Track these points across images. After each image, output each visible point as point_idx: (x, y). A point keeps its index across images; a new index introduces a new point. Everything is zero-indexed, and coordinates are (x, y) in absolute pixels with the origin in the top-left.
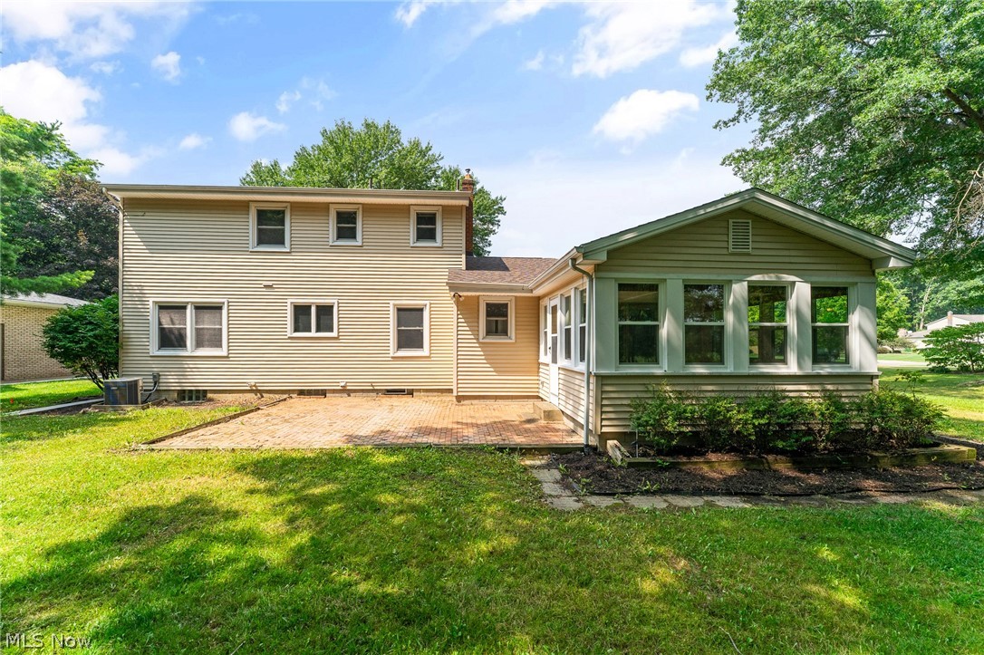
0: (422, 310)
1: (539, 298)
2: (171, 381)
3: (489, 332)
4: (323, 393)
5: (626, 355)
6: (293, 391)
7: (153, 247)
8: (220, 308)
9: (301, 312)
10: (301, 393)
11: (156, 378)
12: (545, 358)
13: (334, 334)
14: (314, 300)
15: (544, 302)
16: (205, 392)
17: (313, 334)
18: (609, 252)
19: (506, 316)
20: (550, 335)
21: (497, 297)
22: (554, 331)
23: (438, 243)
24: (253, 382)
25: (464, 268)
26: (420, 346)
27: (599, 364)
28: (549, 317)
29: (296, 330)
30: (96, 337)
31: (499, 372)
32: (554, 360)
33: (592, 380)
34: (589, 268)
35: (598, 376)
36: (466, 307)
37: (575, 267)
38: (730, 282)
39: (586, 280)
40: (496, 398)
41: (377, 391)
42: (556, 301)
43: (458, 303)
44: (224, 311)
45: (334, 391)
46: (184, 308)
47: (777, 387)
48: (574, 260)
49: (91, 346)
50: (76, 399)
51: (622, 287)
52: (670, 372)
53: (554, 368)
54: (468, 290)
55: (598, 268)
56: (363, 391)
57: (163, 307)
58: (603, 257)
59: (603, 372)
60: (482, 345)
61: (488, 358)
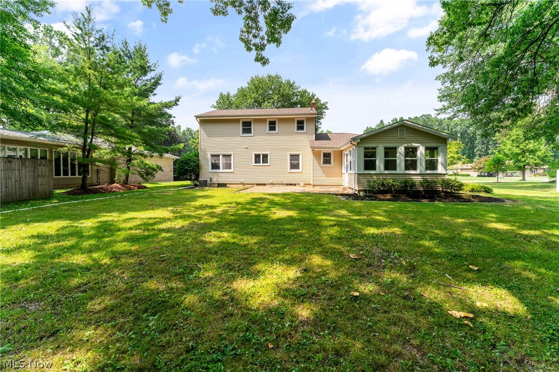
0: (299, 155)
1: (342, 151)
2: (215, 180)
3: (324, 163)
4: (265, 185)
5: (366, 168)
6: (255, 184)
7: (209, 135)
8: (231, 156)
9: (257, 157)
10: (257, 184)
11: (211, 179)
12: (344, 171)
13: (269, 164)
14: (261, 153)
15: (343, 152)
16: (226, 184)
17: (261, 164)
18: (361, 139)
19: (330, 157)
20: (346, 163)
21: (327, 151)
22: (347, 162)
23: (305, 131)
24: (242, 181)
25: (314, 139)
26: (298, 168)
27: (358, 171)
28: (345, 157)
29: (256, 163)
30: (195, 165)
31: (327, 176)
32: (347, 172)
33: (356, 175)
34: (355, 143)
35: (357, 174)
36: (316, 154)
37: (351, 143)
38: (398, 146)
39: (355, 147)
40: (327, 185)
41: (283, 184)
42: (347, 152)
43: (313, 153)
44: (232, 157)
45: (269, 184)
46: (219, 156)
47: (412, 177)
48: (351, 141)
49: (193, 169)
50: (185, 186)
51: (365, 148)
52: (379, 173)
53: (347, 174)
54: (317, 149)
55: (358, 143)
56: (278, 184)
57: (212, 156)
58: (359, 141)
59: (359, 173)
60: (321, 167)
61: (324, 171)
